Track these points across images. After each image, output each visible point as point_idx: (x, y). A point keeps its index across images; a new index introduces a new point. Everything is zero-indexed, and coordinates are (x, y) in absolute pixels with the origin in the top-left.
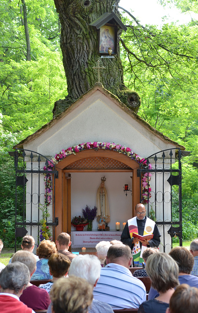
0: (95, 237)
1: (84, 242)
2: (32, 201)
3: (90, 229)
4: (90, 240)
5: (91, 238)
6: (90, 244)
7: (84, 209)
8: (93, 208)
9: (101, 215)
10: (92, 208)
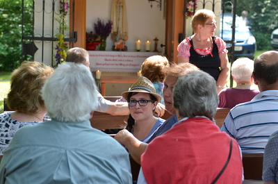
0: (112, 58)
1: (97, 64)
2: (44, 9)
3: (103, 49)
4: (104, 62)
5: (106, 60)
6: (105, 66)
7: (97, 23)
8: (108, 22)
9: (117, 32)
10: (105, 22)
